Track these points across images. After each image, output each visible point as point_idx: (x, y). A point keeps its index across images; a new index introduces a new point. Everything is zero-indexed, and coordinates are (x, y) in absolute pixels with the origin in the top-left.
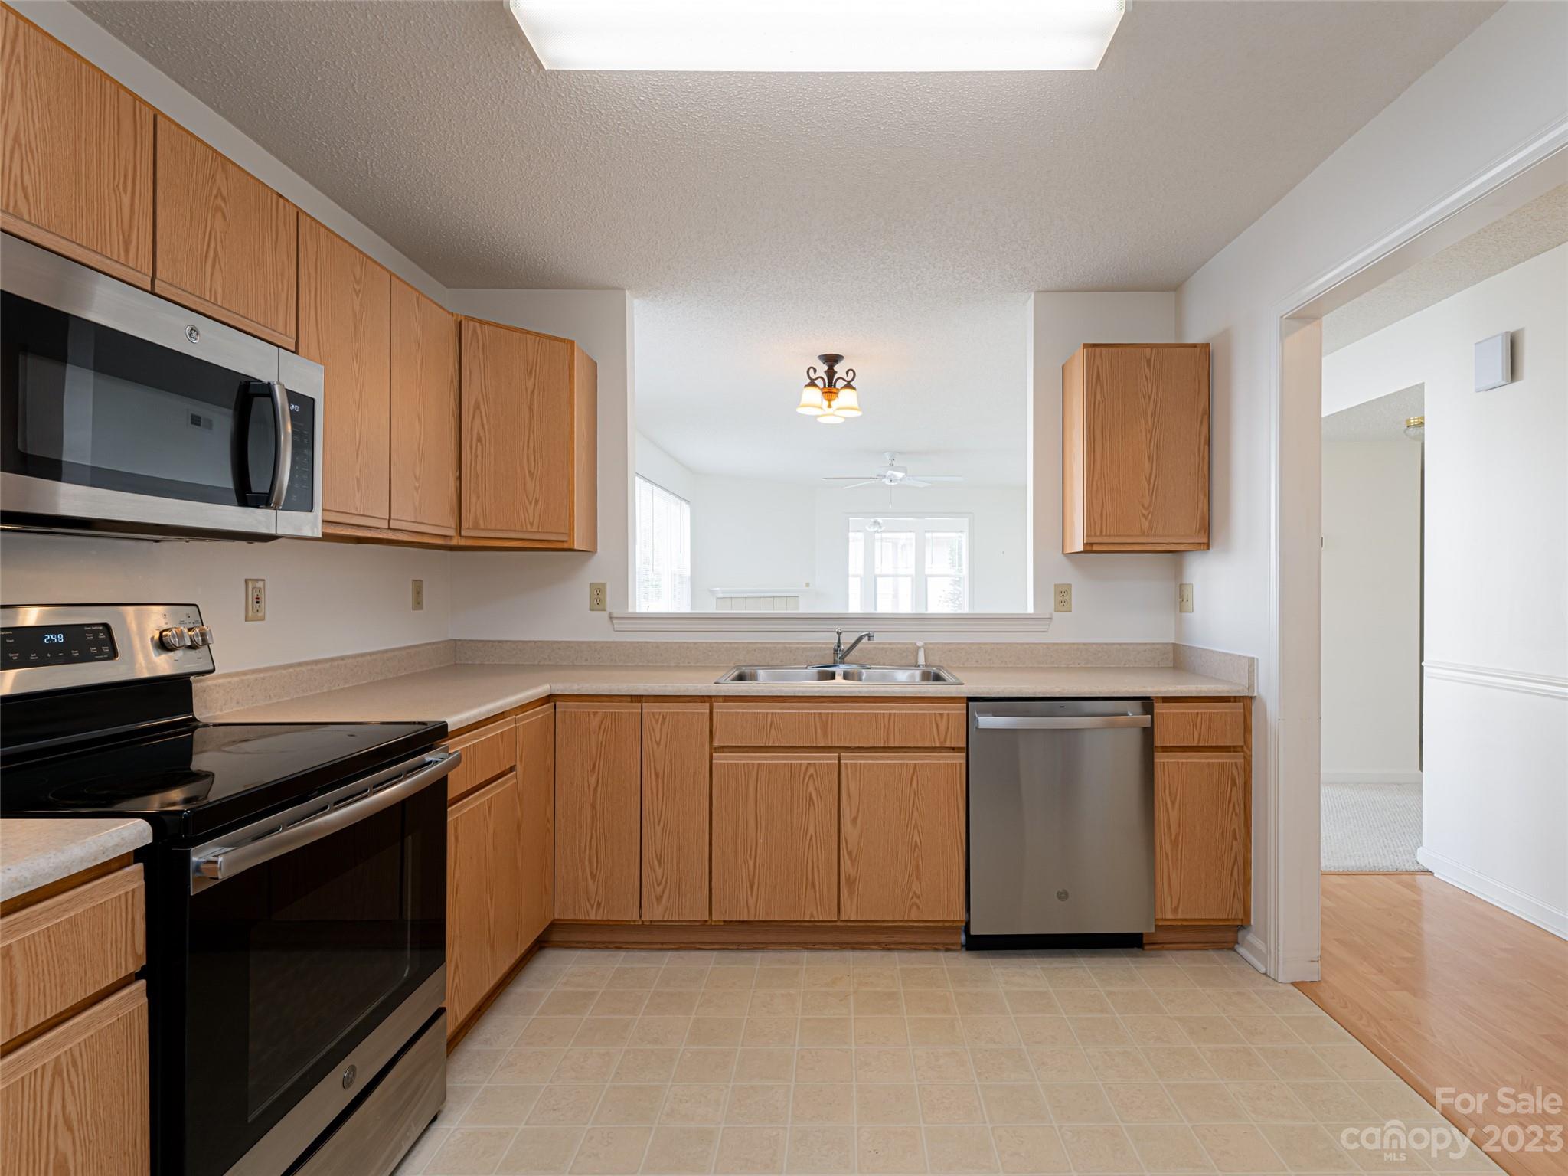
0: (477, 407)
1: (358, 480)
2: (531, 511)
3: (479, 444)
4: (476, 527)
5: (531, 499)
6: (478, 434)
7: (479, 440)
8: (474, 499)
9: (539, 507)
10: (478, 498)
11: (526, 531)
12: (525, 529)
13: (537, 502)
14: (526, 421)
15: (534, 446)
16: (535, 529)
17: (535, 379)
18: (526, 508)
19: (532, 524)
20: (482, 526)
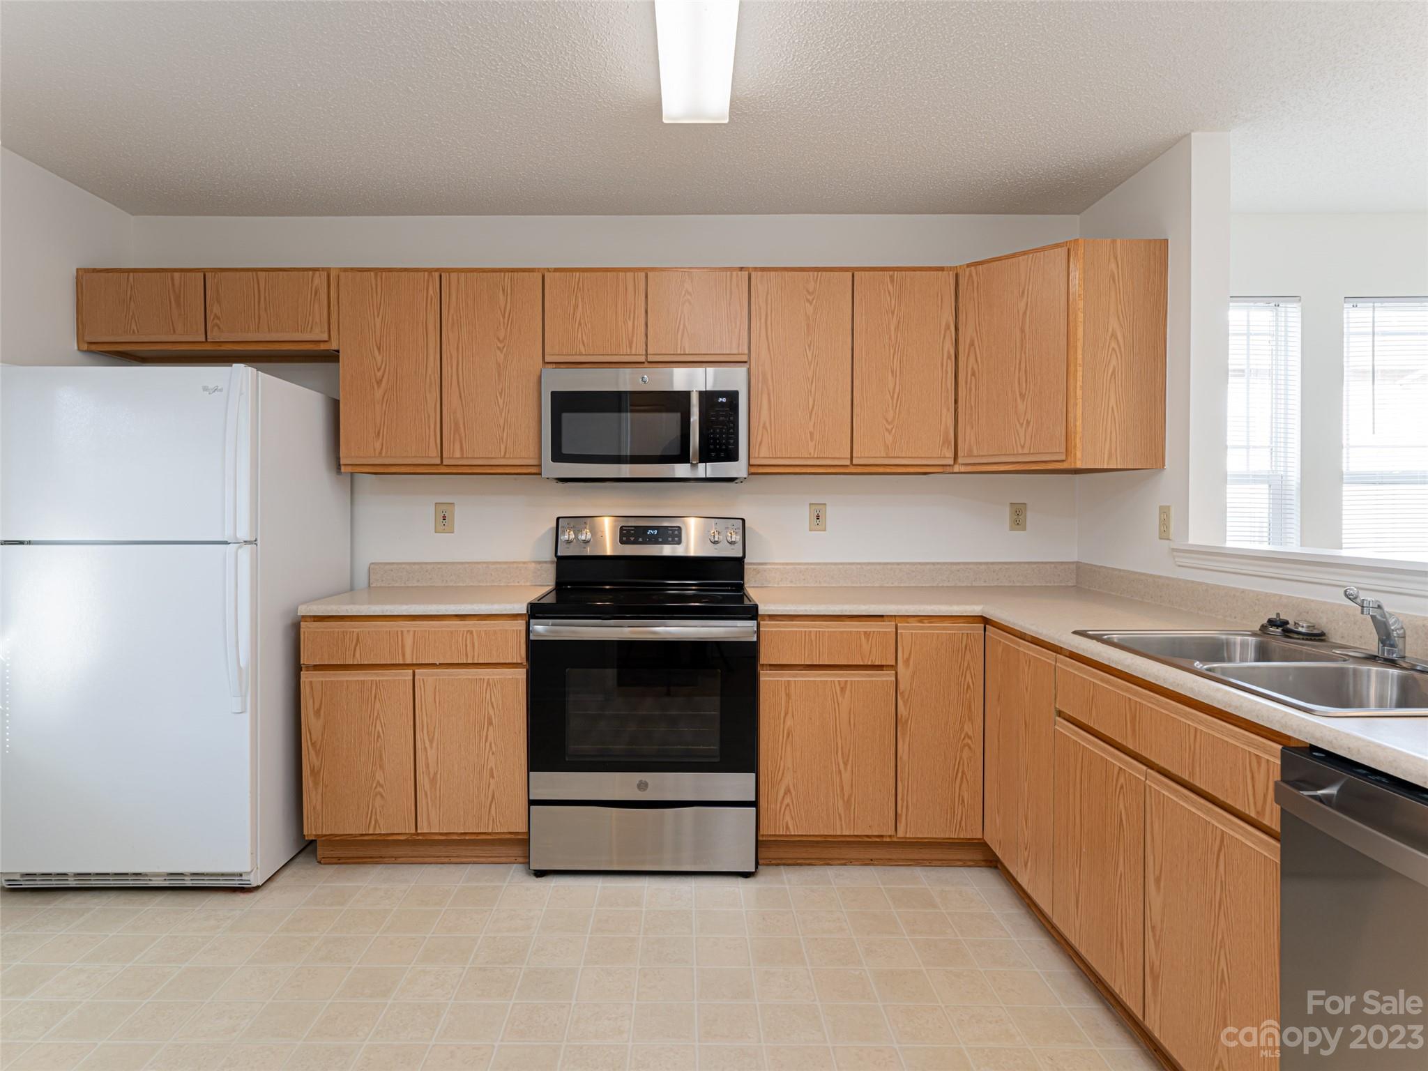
0: (972, 344)
1: (811, 434)
2: (1022, 434)
3: (973, 378)
4: (970, 455)
5: (1021, 421)
6: (972, 368)
7: (973, 374)
8: (968, 428)
9: (1030, 428)
10: (972, 428)
11: (1017, 454)
12: (1016, 453)
13: (1028, 423)
14: (1018, 344)
15: (1026, 367)
16: (1026, 451)
17: (1028, 297)
18: (1017, 430)
19: (1023, 447)
20: (975, 453)
